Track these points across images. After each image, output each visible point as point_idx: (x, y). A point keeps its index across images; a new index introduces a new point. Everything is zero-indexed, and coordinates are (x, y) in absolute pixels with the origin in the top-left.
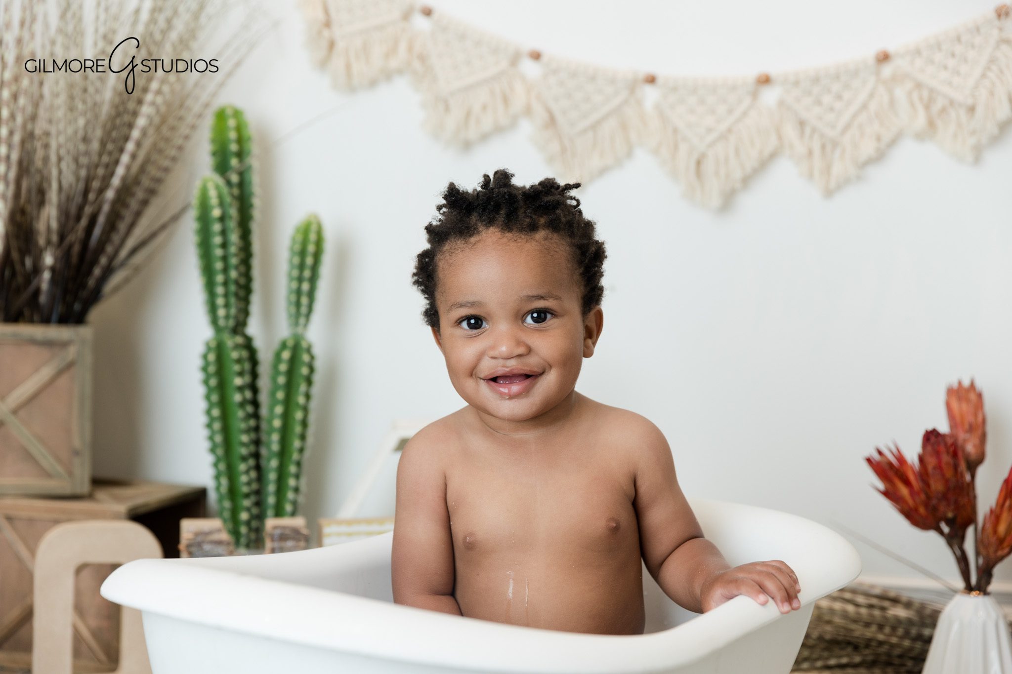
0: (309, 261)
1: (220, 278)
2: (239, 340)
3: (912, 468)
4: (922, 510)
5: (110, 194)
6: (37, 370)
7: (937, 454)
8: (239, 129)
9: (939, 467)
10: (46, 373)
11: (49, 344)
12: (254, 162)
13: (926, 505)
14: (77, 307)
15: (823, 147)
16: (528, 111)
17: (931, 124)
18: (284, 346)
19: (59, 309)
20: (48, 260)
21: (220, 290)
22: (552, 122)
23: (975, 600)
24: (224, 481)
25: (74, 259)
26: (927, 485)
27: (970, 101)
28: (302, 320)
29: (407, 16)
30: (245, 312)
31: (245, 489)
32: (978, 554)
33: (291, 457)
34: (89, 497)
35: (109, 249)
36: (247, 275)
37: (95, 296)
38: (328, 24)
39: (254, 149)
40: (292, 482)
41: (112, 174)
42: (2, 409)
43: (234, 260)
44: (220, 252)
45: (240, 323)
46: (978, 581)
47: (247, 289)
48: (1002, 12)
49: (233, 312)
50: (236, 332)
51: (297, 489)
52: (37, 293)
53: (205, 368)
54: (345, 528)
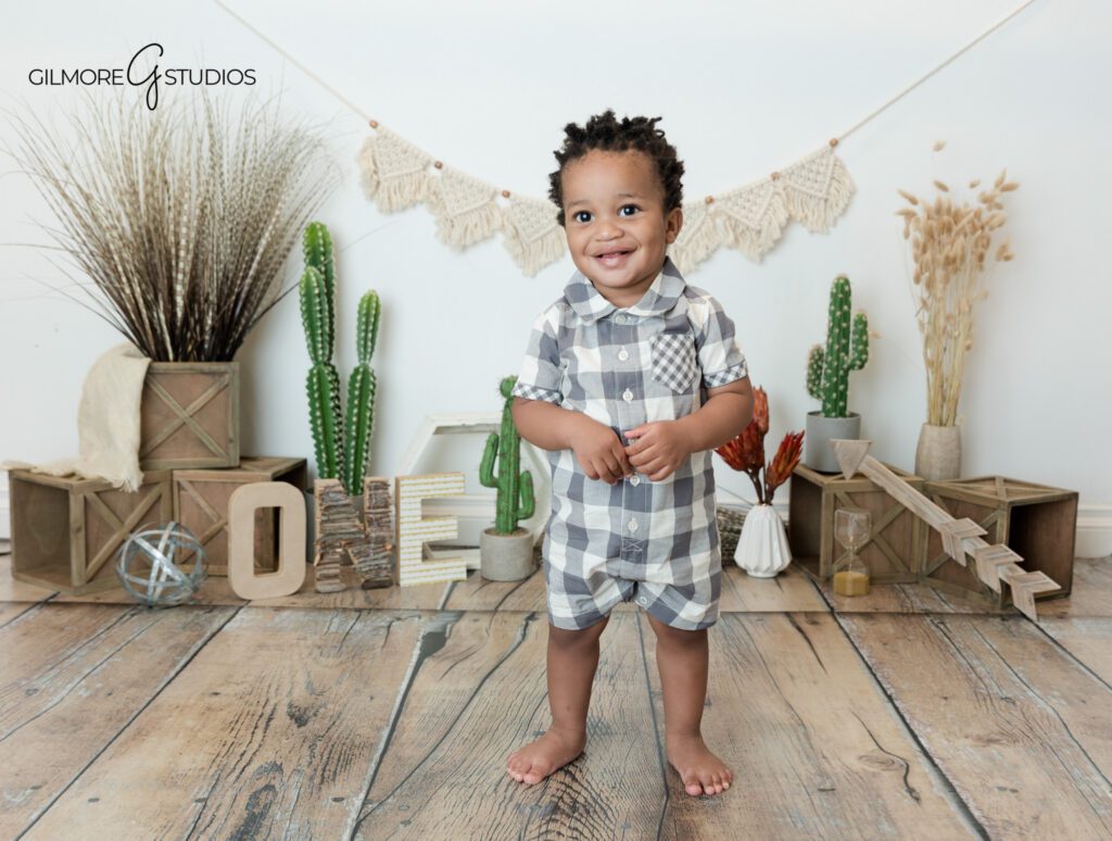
0: (372, 320)
2: (330, 369)
4: (737, 460)
5: (248, 281)
6: (205, 391)
8: (325, 237)
9: (749, 437)
10: (211, 391)
11: (212, 374)
12: (333, 257)
13: (741, 457)
14: (228, 351)
15: (676, 251)
16: (503, 228)
17: (737, 240)
18: (357, 371)
19: (218, 352)
20: (209, 322)
21: (319, 339)
22: (517, 235)
23: (764, 507)
24: (324, 455)
25: (227, 321)
26: (742, 446)
27: (758, 228)
28: (368, 356)
29: (425, 168)
30: (331, 352)
31: (337, 460)
32: (765, 482)
33: (363, 439)
34: (239, 467)
35: (246, 314)
36: (331, 330)
37: (239, 342)
38: (375, 172)
39: (333, 250)
40: (364, 454)
41: (250, 267)
42: (184, 415)
43: (327, 320)
44: (319, 316)
45: (330, 359)
46: (766, 498)
47: (331, 337)
48: (775, 177)
49: (327, 352)
50: (327, 364)
51: (367, 459)
52: (203, 342)
53: (310, 387)
54: (412, 482)
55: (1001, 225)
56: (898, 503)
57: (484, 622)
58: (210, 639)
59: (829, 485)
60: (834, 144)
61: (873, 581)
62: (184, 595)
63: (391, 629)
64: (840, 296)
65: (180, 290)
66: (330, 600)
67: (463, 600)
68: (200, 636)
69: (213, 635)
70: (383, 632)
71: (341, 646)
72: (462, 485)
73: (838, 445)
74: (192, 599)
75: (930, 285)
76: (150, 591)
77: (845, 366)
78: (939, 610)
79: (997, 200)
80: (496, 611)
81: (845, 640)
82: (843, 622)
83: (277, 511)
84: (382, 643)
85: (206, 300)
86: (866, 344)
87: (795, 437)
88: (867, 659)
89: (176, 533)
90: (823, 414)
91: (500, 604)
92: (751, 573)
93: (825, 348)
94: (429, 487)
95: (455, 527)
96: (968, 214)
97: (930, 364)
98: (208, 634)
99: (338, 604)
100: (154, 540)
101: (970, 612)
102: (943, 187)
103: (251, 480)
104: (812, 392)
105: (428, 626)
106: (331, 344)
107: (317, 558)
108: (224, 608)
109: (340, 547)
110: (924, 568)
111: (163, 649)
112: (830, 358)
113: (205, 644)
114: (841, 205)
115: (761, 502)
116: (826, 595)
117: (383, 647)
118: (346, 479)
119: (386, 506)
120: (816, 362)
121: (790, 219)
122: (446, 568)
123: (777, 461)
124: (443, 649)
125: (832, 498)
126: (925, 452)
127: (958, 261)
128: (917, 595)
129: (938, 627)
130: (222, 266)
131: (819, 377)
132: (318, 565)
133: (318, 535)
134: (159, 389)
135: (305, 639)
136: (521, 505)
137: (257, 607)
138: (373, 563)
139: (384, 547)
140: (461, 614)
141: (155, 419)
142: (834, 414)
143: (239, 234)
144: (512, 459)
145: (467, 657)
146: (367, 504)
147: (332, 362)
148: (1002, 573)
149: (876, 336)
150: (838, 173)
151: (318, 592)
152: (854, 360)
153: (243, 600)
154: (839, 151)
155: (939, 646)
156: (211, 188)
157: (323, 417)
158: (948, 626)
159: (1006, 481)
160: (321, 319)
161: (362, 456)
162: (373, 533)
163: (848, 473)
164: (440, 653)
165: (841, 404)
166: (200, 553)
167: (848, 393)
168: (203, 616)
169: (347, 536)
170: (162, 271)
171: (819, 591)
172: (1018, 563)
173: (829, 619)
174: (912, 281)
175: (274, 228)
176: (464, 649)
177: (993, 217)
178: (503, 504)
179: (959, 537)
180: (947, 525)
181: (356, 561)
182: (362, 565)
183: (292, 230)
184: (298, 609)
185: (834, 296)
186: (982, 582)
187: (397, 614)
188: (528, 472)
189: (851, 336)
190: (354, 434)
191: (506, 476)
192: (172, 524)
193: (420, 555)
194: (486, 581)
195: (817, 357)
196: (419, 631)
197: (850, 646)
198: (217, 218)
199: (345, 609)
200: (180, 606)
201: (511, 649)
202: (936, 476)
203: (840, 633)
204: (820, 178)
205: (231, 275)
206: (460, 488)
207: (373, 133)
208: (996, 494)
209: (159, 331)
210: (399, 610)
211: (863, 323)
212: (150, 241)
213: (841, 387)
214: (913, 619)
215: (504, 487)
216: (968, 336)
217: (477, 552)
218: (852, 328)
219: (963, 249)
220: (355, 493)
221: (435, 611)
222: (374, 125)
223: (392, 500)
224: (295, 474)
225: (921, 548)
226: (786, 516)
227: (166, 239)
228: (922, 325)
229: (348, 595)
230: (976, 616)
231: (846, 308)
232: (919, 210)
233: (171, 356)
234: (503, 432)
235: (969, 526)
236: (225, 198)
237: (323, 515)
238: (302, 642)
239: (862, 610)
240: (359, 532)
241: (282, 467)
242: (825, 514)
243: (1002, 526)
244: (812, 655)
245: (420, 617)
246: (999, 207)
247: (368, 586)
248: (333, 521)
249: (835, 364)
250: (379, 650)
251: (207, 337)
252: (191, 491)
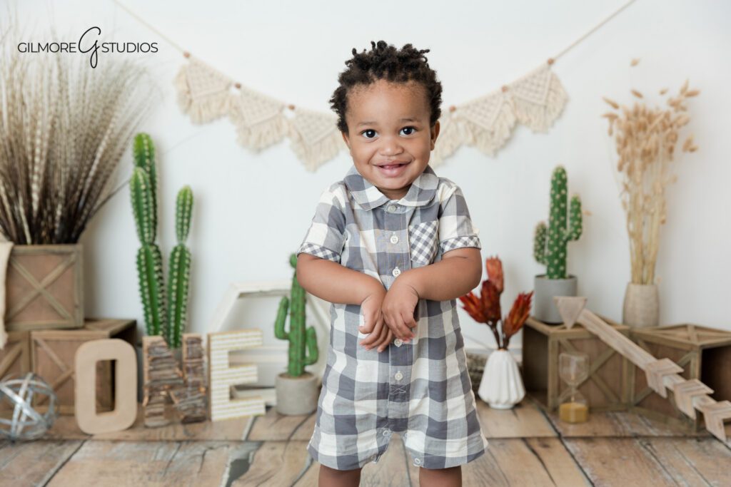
0: (188, 208)
1: (145, 219)
2: (154, 248)
3: (477, 298)
4: (480, 315)
5: (89, 180)
6: (56, 267)
7: (488, 291)
8: (149, 144)
9: (489, 297)
10: (61, 268)
11: (61, 254)
12: (156, 160)
13: (482, 312)
14: (73, 235)
16: (289, 134)
17: (475, 140)
18: (176, 250)
19: (66, 236)
20: (59, 213)
21: (146, 224)
22: (301, 139)
23: (502, 353)
24: (150, 317)
25: (73, 212)
26: (484, 304)
27: (492, 130)
28: (184, 237)
29: (228, 88)
30: (155, 234)
31: (161, 320)
32: (503, 331)
33: (181, 303)
34: (83, 328)
35: (88, 206)
36: (155, 217)
37: (82, 228)
38: (189, 92)
39: (156, 154)
40: (182, 315)
41: (91, 169)
42: (39, 287)
43: (152, 210)
44: (145, 206)
45: (154, 239)
46: (504, 345)
47: (155, 222)
48: (505, 89)
49: (152, 235)
50: (152, 244)
51: (184, 319)
52: (53, 229)
53: (139, 263)
54: (220, 337)
55: (686, 123)
56: (609, 347)
57: (280, 450)
58: (61, 467)
59: (555, 334)
60: (551, 62)
61: (591, 410)
62: (40, 431)
63: (206, 457)
64: (559, 182)
65: (36, 188)
66: (156, 434)
67: (264, 431)
68: (52, 466)
69: (63, 464)
70: (199, 460)
71: (166, 472)
72: (259, 338)
73: (560, 301)
74: (46, 434)
75: (630, 172)
76: (13, 429)
77: (564, 238)
78: (645, 433)
79: (683, 104)
80: (288, 441)
81: (571, 460)
82: (569, 445)
83: (113, 363)
84: (198, 469)
85: (57, 196)
86: (580, 220)
87: (525, 296)
88: (590, 476)
89: (34, 382)
90: (547, 277)
91: (292, 434)
92: (493, 405)
93: (547, 224)
94: (234, 341)
95: (255, 373)
96: (659, 115)
97: (632, 235)
98: (59, 464)
99: (163, 437)
100: (16, 388)
101: (671, 435)
102: (638, 95)
103: (94, 338)
104: (538, 259)
105: (234, 454)
106: (155, 228)
107: (146, 400)
108: (72, 441)
109: (164, 390)
110: (632, 399)
111: (23, 477)
112: (552, 232)
113: (57, 471)
114: (558, 110)
115: (500, 348)
116: (554, 422)
117: (199, 472)
118: (168, 334)
119: (200, 356)
120: (541, 235)
121: (517, 123)
122: (248, 406)
123: (512, 315)
124: (248, 474)
125: (556, 345)
126: (630, 306)
127: (653, 154)
128: (627, 421)
129: (645, 447)
130: (68, 169)
131: (543, 247)
132: (148, 404)
133: (146, 381)
134: (19, 267)
135: (136, 466)
136: (308, 354)
137: (98, 440)
138: (191, 402)
139: (199, 389)
140: (261, 444)
141: (17, 291)
142: (556, 276)
143: (82, 144)
144: (300, 318)
145: (266, 480)
146: (185, 356)
147: (157, 242)
148: (696, 403)
149: (589, 214)
150: (554, 85)
151: (146, 427)
152: (571, 233)
153: (86, 434)
154: (555, 69)
155: (648, 464)
156: (59, 108)
157: (150, 286)
158: (655, 447)
159: (697, 328)
160: (147, 209)
161: (180, 316)
162: (190, 378)
163: (569, 323)
164: (244, 477)
165: (562, 268)
166: (53, 398)
167: (568, 259)
168: (55, 448)
169: (170, 382)
170: (21, 173)
171: (548, 419)
172: (710, 395)
173: (557, 443)
174: (616, 169)
175: (110, 138)
176: (263, 473)
177: (679, 118)
178: (293, 353)
179: (660, 374)
180: (650, 364)
181: (176, 401)
182: (181, 405)
183: (123, 139)
184: (131, 441)
185: (554, 182)
186: (680, 411)
187: (210, 444)
188: (312, 328)
189: (569, 215)
190: (174, 299)
191: (295, 331)
192: (30, 375)
193: (227, 396)
194: (281, 416)
195: (541, 231)
196: (227, 458)
197: (575, 465)
198: (64, 131)
199: (168, 441)
200: (38, 440)
201: (303, 471)
202: (640, 325)
203: (567, 454)
204: (540, 89)
205: (75, 176)
206: (258, 341)
207: (186, 62)
208: (689, 338)
209: (19, 220)
210: (211, 441)
211: (577, 204)
212: (12, 150)
213: (561, 255)
214: (626, 442)
215: (294, 340)
216: (662, 213)
217: (273, 391)
218: (569, 208)
219: (657, 143)
220: (175, 346)
221: (240, 442)
222: (187, 55)
223: (205, 353)
224: (128, 333)
225: (629, 383)
226: (519, 358)
227: (24, 148)
228: (624, 204)
229: (171, 429)
230: (676, 438)
231: (563, 192)
232: (620, 113)
233: (29, 240)
234: (292, 296)
235: (668, 365)
236: (70, 116)
237: (151, 365)
238: (134, 470)
239: (584, 434)
240: (180, 378)
241: (117, 327)
242: (551, 357)
243: (695, 365)
244: (546, 475)
245: (228, 446)
246: (684, 109)
247: (187, 421)
248: (158, 370)
249: (556, 236)
250: (195, 475)
251: (57, 225)
252: (45, 348)
